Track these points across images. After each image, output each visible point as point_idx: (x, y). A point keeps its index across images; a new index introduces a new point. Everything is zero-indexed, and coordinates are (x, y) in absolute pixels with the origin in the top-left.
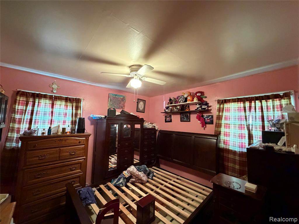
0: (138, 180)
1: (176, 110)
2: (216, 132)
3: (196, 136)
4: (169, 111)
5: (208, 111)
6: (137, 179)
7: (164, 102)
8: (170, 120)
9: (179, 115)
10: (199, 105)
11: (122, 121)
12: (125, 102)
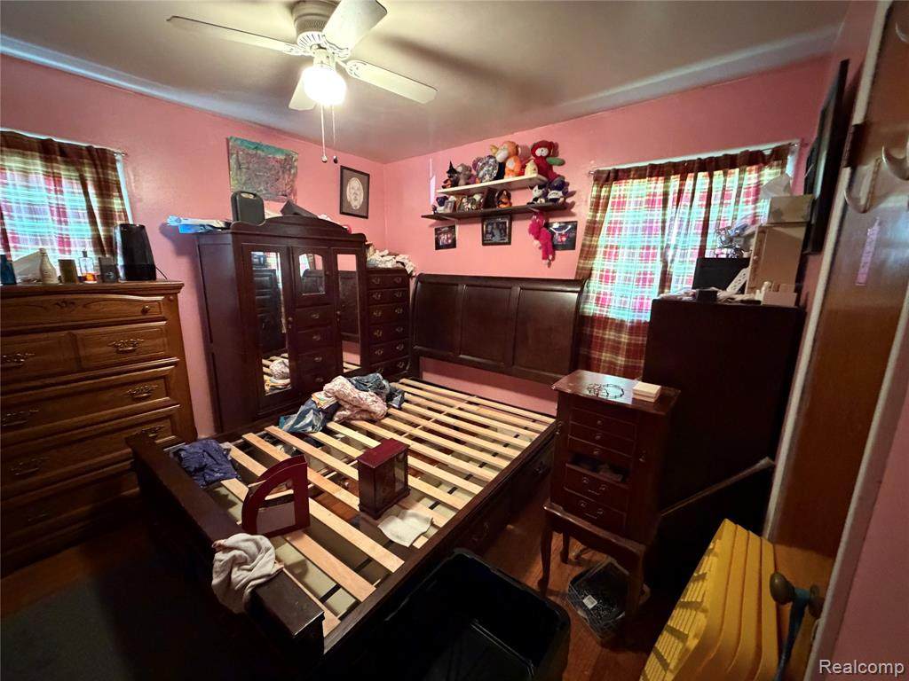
0: (358, 413)
1: (469, 206)
2: (580, 271)
3: (524, 285)
4: (448, 211)
5: (565, 208)
6: (356, 410)
7: (433, 182)
8: (450, 241)
9: (477, 223)
10: (539, 188)
11: (290, 240)
12: (295, 175)
